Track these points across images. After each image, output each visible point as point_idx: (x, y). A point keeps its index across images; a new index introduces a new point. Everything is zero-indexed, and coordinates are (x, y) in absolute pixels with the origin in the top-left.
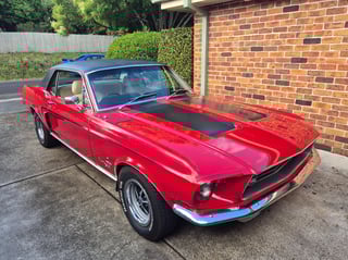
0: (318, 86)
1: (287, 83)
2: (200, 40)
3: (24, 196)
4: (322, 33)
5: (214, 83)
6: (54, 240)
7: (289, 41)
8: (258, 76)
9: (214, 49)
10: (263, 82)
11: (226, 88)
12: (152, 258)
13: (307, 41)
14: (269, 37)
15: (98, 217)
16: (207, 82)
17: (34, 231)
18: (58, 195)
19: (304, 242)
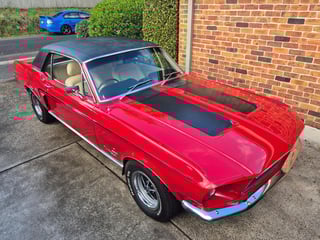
0: (298, 65)
1: (269, 60)
2: (186, 12)
3: (36, 178)
4: (306, 14)
5: (199, 56)
6: (73, 222)
7: (275, 20)
8: (242, 51)
9: (200, 22)
10: (247, 57)
11: (210, 61)
12: (162, 237)
13: (291, 21)
14: (254, 14)
15: (108, 198)
16: (192, 53)
17: (53, 215)
18: (67, 175)
19: (285, 217)
